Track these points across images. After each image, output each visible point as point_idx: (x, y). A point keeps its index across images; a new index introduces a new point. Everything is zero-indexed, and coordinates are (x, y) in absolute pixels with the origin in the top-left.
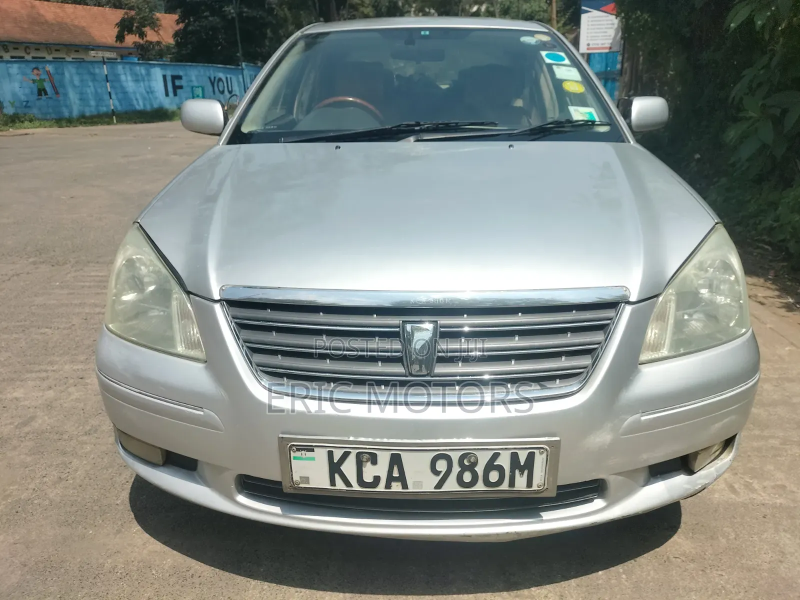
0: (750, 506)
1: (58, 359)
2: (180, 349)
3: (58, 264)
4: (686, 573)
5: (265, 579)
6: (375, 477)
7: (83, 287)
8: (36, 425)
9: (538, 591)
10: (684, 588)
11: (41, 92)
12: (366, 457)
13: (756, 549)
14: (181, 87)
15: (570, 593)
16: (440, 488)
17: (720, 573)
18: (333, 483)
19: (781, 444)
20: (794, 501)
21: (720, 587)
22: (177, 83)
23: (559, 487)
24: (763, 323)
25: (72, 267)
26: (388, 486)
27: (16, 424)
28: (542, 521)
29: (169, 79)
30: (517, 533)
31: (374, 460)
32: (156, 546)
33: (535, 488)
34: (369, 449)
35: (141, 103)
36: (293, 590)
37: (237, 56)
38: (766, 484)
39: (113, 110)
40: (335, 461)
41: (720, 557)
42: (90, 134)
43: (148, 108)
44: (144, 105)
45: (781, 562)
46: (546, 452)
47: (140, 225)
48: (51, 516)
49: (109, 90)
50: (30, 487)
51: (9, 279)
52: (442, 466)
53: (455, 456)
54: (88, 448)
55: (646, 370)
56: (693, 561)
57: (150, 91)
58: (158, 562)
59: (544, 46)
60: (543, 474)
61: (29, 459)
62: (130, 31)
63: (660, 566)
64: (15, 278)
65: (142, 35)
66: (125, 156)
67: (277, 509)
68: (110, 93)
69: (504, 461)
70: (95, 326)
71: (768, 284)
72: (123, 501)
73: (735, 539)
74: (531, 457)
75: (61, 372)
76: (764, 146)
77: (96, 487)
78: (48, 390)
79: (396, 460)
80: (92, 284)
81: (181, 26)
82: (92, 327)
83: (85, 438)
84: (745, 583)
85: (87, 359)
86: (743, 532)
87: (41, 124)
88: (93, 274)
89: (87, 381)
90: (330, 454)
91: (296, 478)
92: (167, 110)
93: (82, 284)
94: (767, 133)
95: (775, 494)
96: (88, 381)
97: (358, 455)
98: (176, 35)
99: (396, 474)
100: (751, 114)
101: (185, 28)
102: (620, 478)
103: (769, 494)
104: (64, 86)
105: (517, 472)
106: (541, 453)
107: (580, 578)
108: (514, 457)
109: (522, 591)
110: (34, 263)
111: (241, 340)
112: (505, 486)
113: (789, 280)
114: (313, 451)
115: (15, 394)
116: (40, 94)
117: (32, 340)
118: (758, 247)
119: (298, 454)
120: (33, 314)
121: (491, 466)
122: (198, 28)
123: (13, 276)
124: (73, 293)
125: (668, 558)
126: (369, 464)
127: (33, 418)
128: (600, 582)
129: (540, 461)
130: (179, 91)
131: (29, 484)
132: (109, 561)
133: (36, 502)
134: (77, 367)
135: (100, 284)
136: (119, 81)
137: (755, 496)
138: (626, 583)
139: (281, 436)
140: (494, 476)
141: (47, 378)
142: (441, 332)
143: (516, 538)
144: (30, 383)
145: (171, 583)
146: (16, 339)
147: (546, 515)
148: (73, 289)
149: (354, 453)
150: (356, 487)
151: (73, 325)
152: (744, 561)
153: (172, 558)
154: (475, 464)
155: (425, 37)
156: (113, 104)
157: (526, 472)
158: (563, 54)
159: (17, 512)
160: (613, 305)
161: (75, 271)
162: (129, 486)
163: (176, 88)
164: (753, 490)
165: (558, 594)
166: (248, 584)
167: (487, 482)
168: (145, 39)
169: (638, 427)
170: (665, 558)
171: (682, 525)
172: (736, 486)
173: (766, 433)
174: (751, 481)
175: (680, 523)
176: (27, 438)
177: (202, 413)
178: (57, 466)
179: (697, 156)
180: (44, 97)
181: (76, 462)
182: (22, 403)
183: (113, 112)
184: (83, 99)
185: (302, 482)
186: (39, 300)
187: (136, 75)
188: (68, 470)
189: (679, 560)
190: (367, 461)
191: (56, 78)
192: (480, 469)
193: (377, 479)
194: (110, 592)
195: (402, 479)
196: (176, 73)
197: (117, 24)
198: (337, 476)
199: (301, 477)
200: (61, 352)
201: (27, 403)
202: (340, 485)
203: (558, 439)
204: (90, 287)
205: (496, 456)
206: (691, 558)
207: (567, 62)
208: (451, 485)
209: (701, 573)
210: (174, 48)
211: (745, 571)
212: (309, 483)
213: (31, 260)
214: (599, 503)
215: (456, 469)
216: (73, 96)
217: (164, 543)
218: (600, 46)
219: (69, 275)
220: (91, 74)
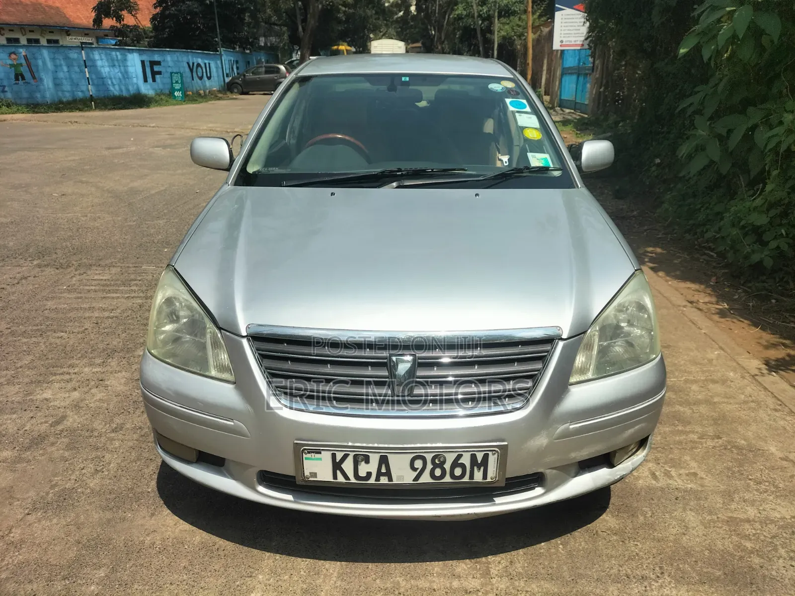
0: (667, 489)
1: (77, 362)
2: (213, 373)
3: (61, 266)
4: (609, 544)
5: (277, 552)
6: (368, 473)
7: (89, 291)
8: (68, 423)
9: (493, 559)
10: (607, 555)
11: (19, 76)
12: (361, 458)
13: (667, 525)
14: (159, 73)
15: (518, 560)
16: (417, 481)
17: (636, 543)
18: (335, 477)
19: (699, 438)
20: (702, 486)
21: (635, 554)
22: (156, 68)
23: (507, 479)
24: (699, 328)
25: (76, 270)
26: (378, 479)
27: (50, 422)
28: (495, 504)
29: (147, 64)
30: (475, 514)
31: (367, 460)
32: (185, 526)
33: (489, 480)
34: (363, 452)
35: (117, 87)
36: (299, 560)
37: (216, 41)
38: (682, 471)
39: (91, 95)
40: (337, 461)
41: (637, 530)
42: (71, 122)
43: (125, 94)
44: (121, 90)
45: (684, 534)
46: (497, 454)
47: (175, 268)
48: (94, 502)
49: (88, 76)
50: (72, 478)
51: (18, 283)
52: (418, 464)
53: (429, 457)
54: (117, 444)
55: (574, 390)
56: (615, 534)
57: (126, 75)
58: (188, 539)
59: (509, 93)
60: (495, 469)
61: (67, 454)
62: (108, 15)
63: (590, 539)
64: (24, 281)
65: (119, 18)
66: (109, 148)
67: (290, 497)
68: (88, 78)
69: (466, 460)
70: (106, 330)
71: (709, 291)
72: (153, 491)
73: (651, 516)
74: (486, 457)
75: (83, 375)
76: (712, 162)
77: (128, 477)
78: (72, 391)
79: (384, 460)
80: (97, 288)
81: (158, 10)
82: (103, 331)
83: (113, 435)
84: (654, 551)
85: (104, 362)
86: (658, 511)
87: (18, 109)
88: (96, 277)
89: (106, 383)
90: (334, 456)
91: (307, 473)
92: (146, 96)
93: (87, 288)
94: (714, 151)
95: (687, 480)
96: (108, 383)
97: (355, 457)
98: (153, 19)
99: (383, 470)
100: (700, 132)
101: (163, 12)
102: (554, 471)
103: (683, 480)
104: (38, 71)
105: (475, 468)
106: (494, 454)
107: (526, 549)
108: (473, 458)
109: (480, 559)
110: (39, 266)
111: (263, 367)
112: (466, 479)
113: (728, 286)
114: (320, 453)
115: (45, 395)
116: (17, 79)
117: (51, 344)
118: (705, 254)
119: (309, 456)
120: (47, 318)
121: (455, 464)
122: (176, 12)
123: (21, 279)
124: (81, 298)
125: (597, 532)
126: (363, 463)
127: (64, 417)
128: (542, 551)
129: (492, 460)
130: (157, 77)
131: (70, 475)
132: (149, 539)
133: (79, 490)
134: (96, 370)
135: (105, 288)
136: (95, 66)
137: (671, 482)
138: (562, 552)
139: (296, 442)
140: (458, 472)
141: (71, 380)
142: (418, 363)
143: (476, 517)
144: (57, 385)
145: (201, 555)
146: (35, 343)
147: (498, 500)
148: (80, 293)
149: (352, 454)
150: (353, 480)
151: (86, 329)
152: (655, 534)
153: (200, 536)
154: (444, 462)
155: (406, 83)
156: (92, 90)
157: (482, 468)
158: (524, 101)
159: (65, 499)
160: (550, 341)
161: (80, 274)
162: (155, 477)
163: (154, 74)
164: (670, 477)
165: (509, 560)
166: (264, 556)
167: (452, 476)
168: (122, 23)
169: (567, 434)
170: (595, 532)
171: (610, 506)
172: (657, 474)
173: (688, 429)
174: (670, 470)
175: (609, 504)
176: (62, 435)
177: (232, 423)
178: (93, 459)
179: (658, 161)
180: (21, 82)
181: (108, 456)
182: (52, 404)
183: (92, 98)
184: (57, 84)
185: (312, 477)
186: (50, 304)
187: (113, 60)
188: (102, 463)
189: (605, 534)
190: (362, 461)
191: (32, 61)
192: (447, 466)
193: (369, 474)
194: (153, 563)
195: (388, 474)
196: (152, 59)
197: (94, 8)
198: (338, 472)
199: (310, 473)
200: (79, 355)
201: (56, 403)
202: (341, 479)
203: (506, 443)
204: (95, 291)
205: (459, 456)
206: (614, 532)
207: (528, 109)
208: (426, 478)
209: (621, 543)
210: (152, 32)
211: (655, 542)
212: (316, 477)
213: (35, 263)
214: (539, 490)
215: (429, 466)
216: (48, 82)
217: (192, 524)
218: (573, 43)
219: (74, 279)
220: (67, 58)
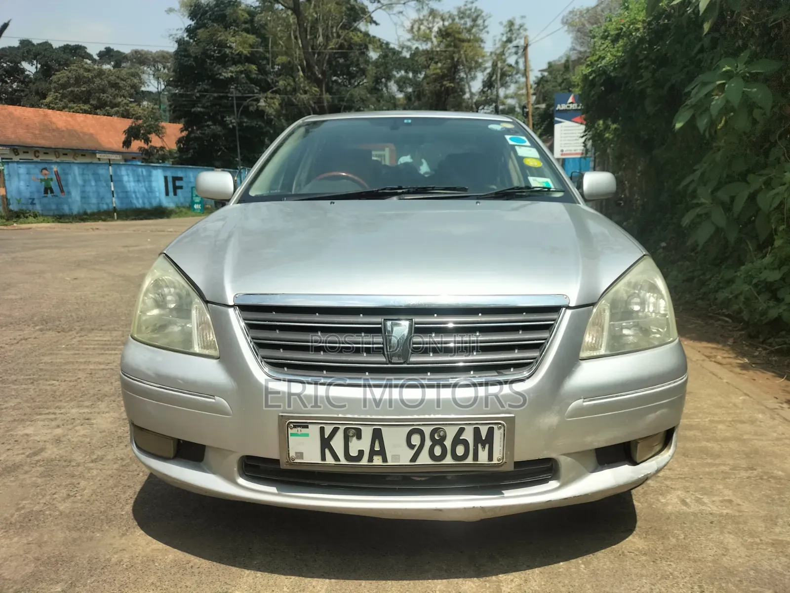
0: (700, 514)
1: (65, 404)
2: (197, 349)
3: (63, 330)
4: (638, 564)
5: (259, 570)
6: (359, 451)
7: (87, 349)
8: (45, 455)
9: (505, 577)
10: (636, 575)
11: (48, 190)
12: (351, 433)
13: (702, 546)
14: (181, 188)
15: (533, 578)
16: (415, 461)
17: (669, 563)
18: (323, 458)
19: (730, 469)
20: (739, 511)
21: (668, 573)
22: (178, 183)
23: (517, 464)
24: (720, 378)
25: (77, 333)
26: (371, 459)
27: (27, 454)
28: (504, 497)
29: (170, 180)
30: (482, 508)
31: (359, 435)
32: (160, 545)
33: (495, 461)
34: (354, 425)
35: (141, 201)
36: (283, 577)
37: (236, 161)
38: (715, 498)
39: (115, 207)
40: (326, 437)
41: (669, 551)
42: (93, 229)
43: (147, 206)
44: (144, 203)
45: (723, 555)
46: (502, 429)
47: (166, 255)
48: (61, 523)
49: (113, 189)
50: (41, 501)
51: (18, 343)
52: (416, 440)
53: (427, 431)
54: (95, 472)
55: (585, 365)
56: (645, 554)
57: (150, 190)
58: (160, 557)
59: (509, 131)
60: (502, 448)
61: (39, 481)
62: (137, 137)
63: (616, 559)
64: (23, 341)
65: (147, 141)
66: (126, 246)
67: (273, 489)
68: (113, 192)
69: (468, 436)
70: (99, 379)
71: (727, 348)
72: (127, 513)
73: (684, 538)
74: (491, 431)
75: (69, 415)
76: (718, 230)
77: (102, 502)
78: (55, 428)
79: (377, 435)
80: (96, 346)
81: (185, 133)
82: (96, 380)
83: (91, 465)
84: (691, 571)
85: (93, 404)
86: (692, 534)
87: (44, 220)
88: (96, 339)
89: (92, 421)
90: (322, 430)
91: (292, 454)
92: (166, 208)
93: (87, 346)
94: (719, 218)
95: (722, 506)
96: (94, 421)
97: (346, 430)
98: (179, 141)
99: (377, 448)
100: (703, 200)
101: (188, 136)
102: (569, 459)
103: (717, 507)
104: (67, 185)
105: (480, 446)
106: (499, 428)
107: (543, 568)
108: (477, 432)
109: (490, 578)
110: (41, 330)
112: (469, 460)
114: (307, 427)
115: (27, 431)
116: (46, 192)
117: (40, 390)
119: (295, 431)
120: (41, 370)
121: (457, 441)
122: (201, 135)
123: (21, 340)
124: (79, 354)
125: (623, 552)
126: (355, 438)
127: (42, 450)
128: (561, 570)
129: (498, 435)
130: (179, 191)
131: (40, 499)
132: (116, 556)
133: (47, 513)
134: (83, 411)
135: (104, 346)
136: (121, 181)
137: (704, 508)
138: (584, 571)
139: (281, 414)
140: (460, 450)
141: (56, 419)
142: (416, 328)
143: (484, 516)
144: (40, 423)
145: (173, 573)
146: (25, 389)
147: (507, 493)
148: (78, 350)
149: (342, 428)
150: (343, 461)
151: (79, 378)
152: (691, 555)
153: (173, 554)
154: (444, 438)
155: (408, 124)
156: (115, 202)
157: (487, 446)
158: (524, 138)
159: (30, 520)
160: (556, 309)
161: (80, 336)
162: (132, 502)
163: (175, 188)
164: (704, 504)
165: (523, 579)
166: (243, 573)
167: (454, 456)
168: (150, 144)
169: (580, 411)
170: (620, 552)
171: (637, 529)
172: (688, 500)
173: (717, 461)
174: (702, 497)
175: (635, 527)
176: (38, 465)
177: (213, 400)
178: (66, 486)
179: (664, 244)
180: (50, 195)
181: (83, 483)
182: (31, 438)
183: (115, 209)
184: (84, 197)
185: (297, 458)
186: (46, 359)
187: (138, 176)
188: (76, 489)
189: (633, 554)
190: (353, 436)
191: (62, 177)
192: (448, 443)
193: (361, 452)
194: (117, 579)
195: (382, 453)
196: (175, 175)
197: (124, 132)
198: (327, 451)
199: (296, 453)
200: (68, 399)
201: (37, 438)
202: (330, 460)
203: (512, 415)
204: (94, 349)
205: (461, 431)
206: (643, 552)
207: (528, 143)
208: (424, 459)
209: (652, 563)
210: (176, 153)
211: (691, 562)
212: (303, 459)
213: (37, 328)
214: (553, 484)
215: (428, 443)
216: (75, 195)
217: (166, 543)
218: (573, 152)
219: (75, 340)
220: (95, 174)
